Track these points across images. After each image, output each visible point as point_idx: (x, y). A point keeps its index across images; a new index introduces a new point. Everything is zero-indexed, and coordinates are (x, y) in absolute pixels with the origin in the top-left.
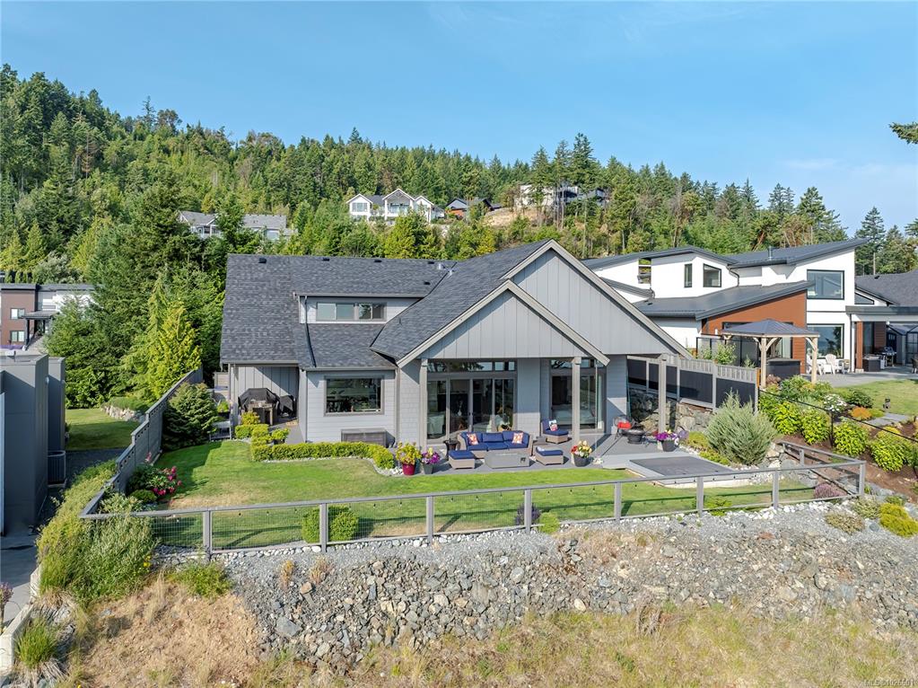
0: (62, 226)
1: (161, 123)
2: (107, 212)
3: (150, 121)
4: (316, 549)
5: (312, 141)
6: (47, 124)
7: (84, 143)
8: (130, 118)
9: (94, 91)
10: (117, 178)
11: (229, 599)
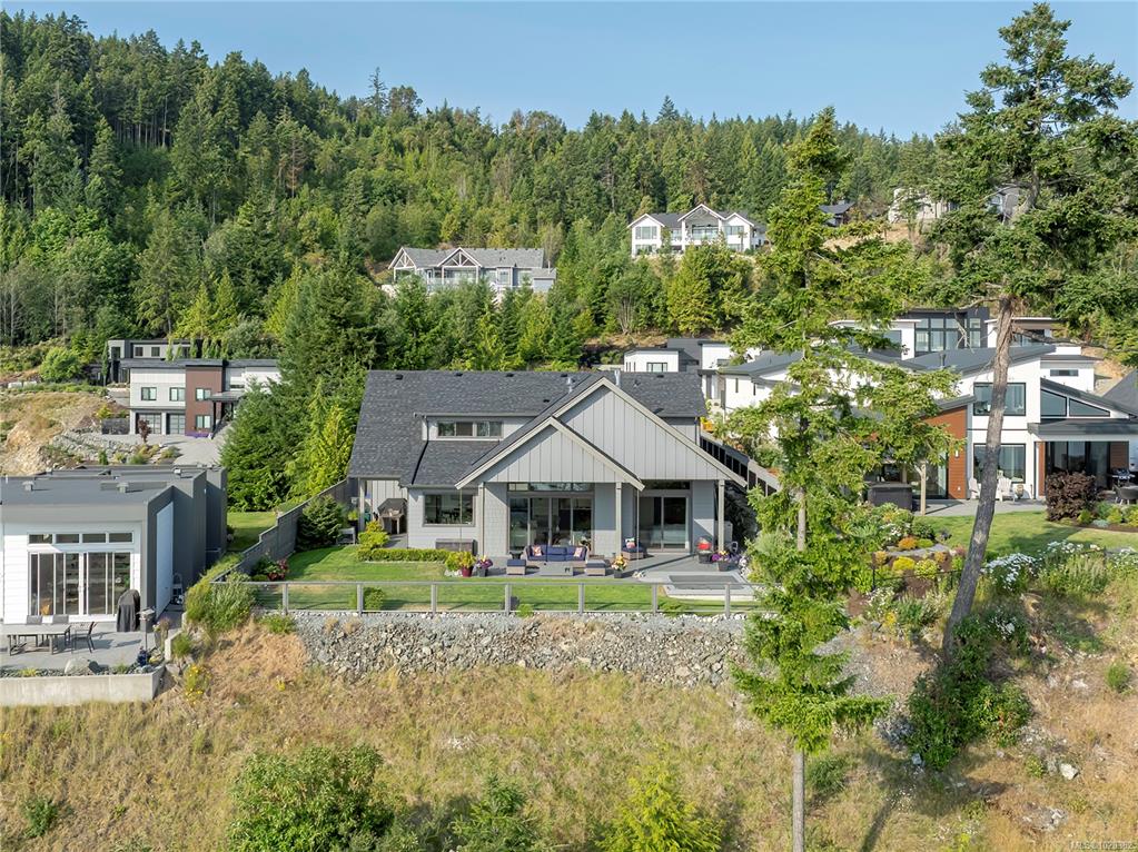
0: (258, 272)
1: (394, 105)
2: (317, 245)
3: (380, 102)
4: (355, 614)
5: (607, 118)
6: (244, 124)
7: (289, 151)
8: (353, 98)
9: (304, 71)
10: (331, 196)
11: (292, 637)
